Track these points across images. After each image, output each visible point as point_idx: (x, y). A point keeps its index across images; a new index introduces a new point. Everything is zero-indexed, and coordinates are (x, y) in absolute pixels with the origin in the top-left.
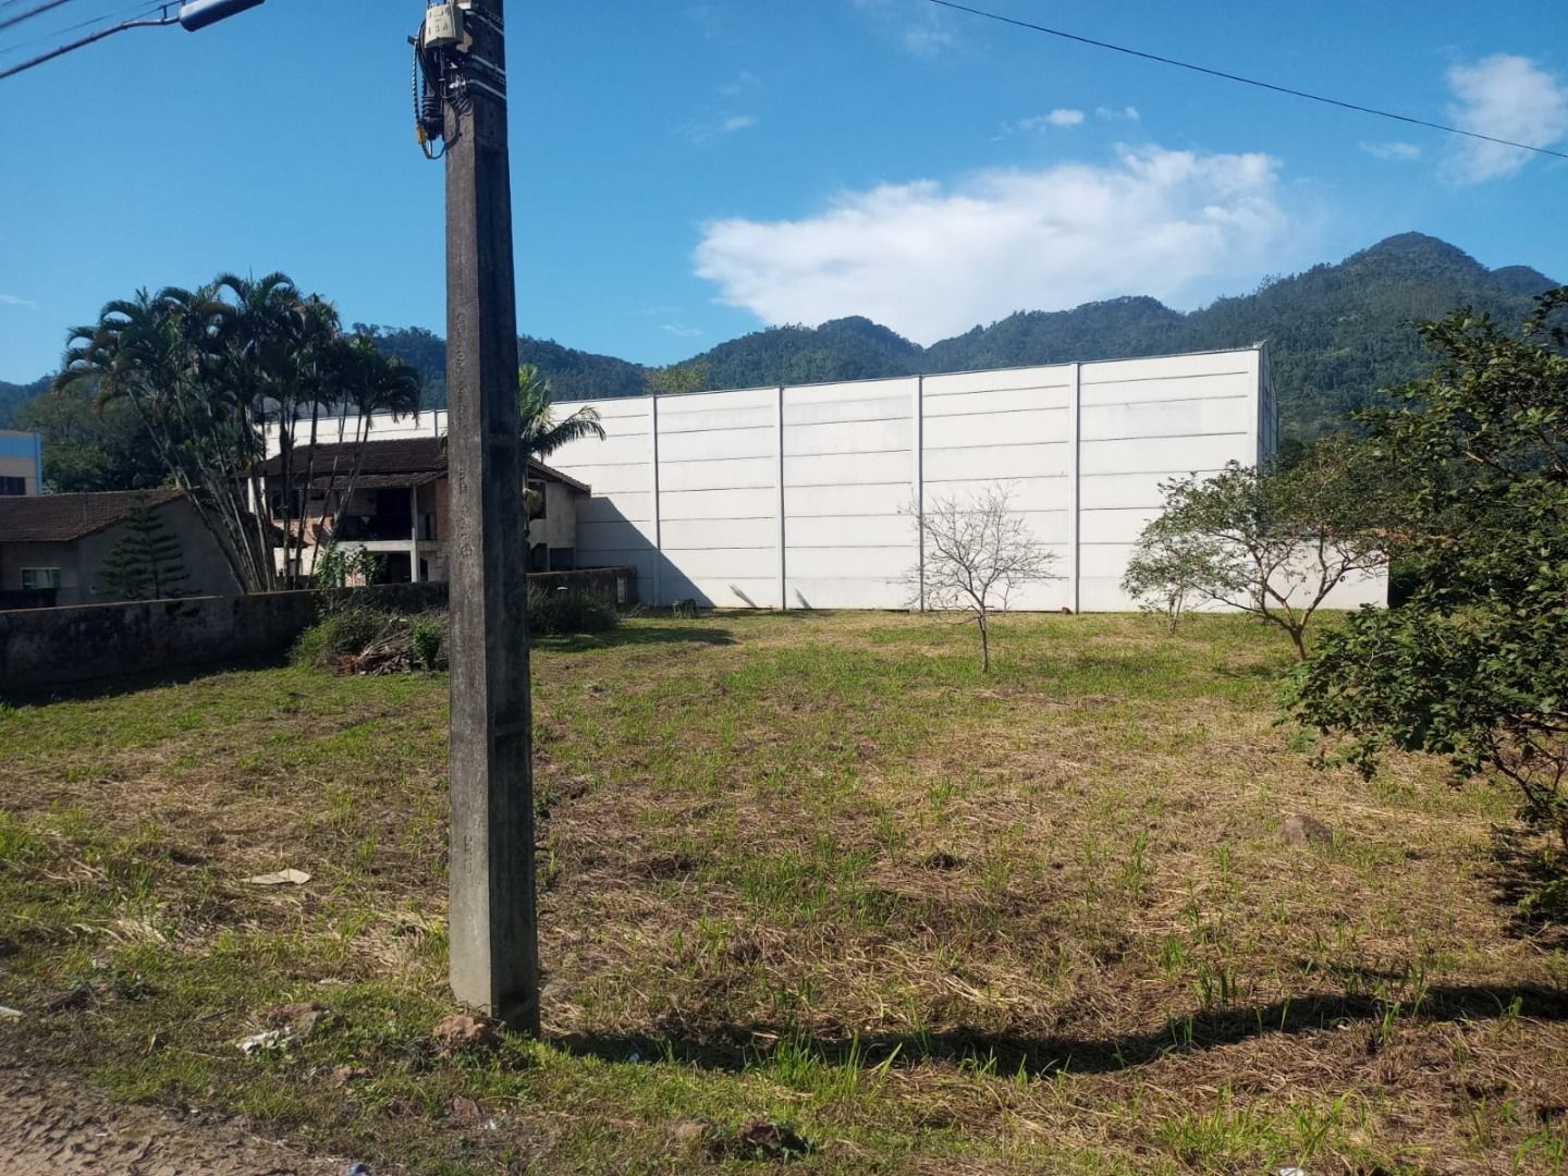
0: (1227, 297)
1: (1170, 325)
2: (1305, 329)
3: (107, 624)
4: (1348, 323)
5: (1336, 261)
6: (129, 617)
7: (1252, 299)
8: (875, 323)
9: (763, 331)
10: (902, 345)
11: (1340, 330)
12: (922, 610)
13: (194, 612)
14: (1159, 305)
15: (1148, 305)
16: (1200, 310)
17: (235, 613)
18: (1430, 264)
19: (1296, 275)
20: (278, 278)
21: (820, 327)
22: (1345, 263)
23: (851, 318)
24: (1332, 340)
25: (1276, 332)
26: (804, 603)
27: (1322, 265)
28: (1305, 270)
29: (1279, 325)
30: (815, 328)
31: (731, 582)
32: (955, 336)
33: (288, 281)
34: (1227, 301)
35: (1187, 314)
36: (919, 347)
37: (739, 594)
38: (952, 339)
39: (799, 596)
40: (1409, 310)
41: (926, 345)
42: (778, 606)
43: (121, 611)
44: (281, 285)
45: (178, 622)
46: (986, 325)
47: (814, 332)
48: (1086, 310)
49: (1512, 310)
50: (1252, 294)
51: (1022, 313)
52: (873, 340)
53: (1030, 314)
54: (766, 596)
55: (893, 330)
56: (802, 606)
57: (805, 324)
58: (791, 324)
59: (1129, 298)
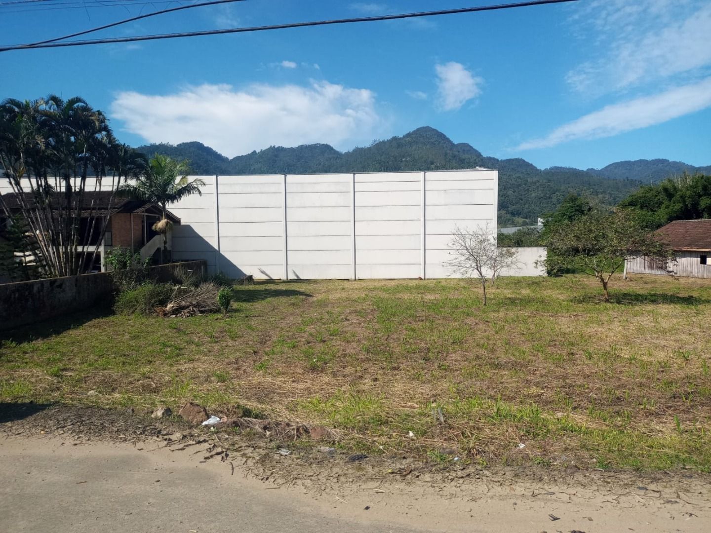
0: (359, 147)
1: (337, 157)
2: (390, 163)
3: (27, 293)
4: (406, 161)
5: (401, 136)
6: (35, 289)
7: (369, 149)
8: (206, 145)
9: (149, 145)
10: (219, 157)
11: (403, 164)
12: (355, 279)
13: (60, 286)
14: (332, 149)
15: (327, 148)
16: (349, 152)
17: (76, 286)
18: (434, 140)
19: (386, 140)
20: (78, 100)
21: (178, 145)
22: (404, 137)
23: (194, 142)
24: (401, 168)
25: (380, 163)
26: (297, 276)
27: (396, 137)
28: (389, 138)
29: (380, 160)
30: (175, 145)
31: (258, 267)
32: (244, 155)
33: (84, 102)
34: (360, 149)
35: (343, 153)
36: (227, 158)
37: (263, 272)
38: (242, 156)
39: (294, 273)
40: (428, 157)
41: (231, 158)
42: (284, 278)
43: (32, 285)
44: (81, 104)
45: (55, 291)
46: (258, 151)
47: (175, 147)
48: (301, 148)
49: (464, 160)
50: (369, 146)
51: (274, 147)
52: (205, 154)
53: (277, 148)
54: (278, 274)
55: (214, 149)
56: (296, 278)
57: (171, 143)
58: (163, 143)
59: (319, 144)
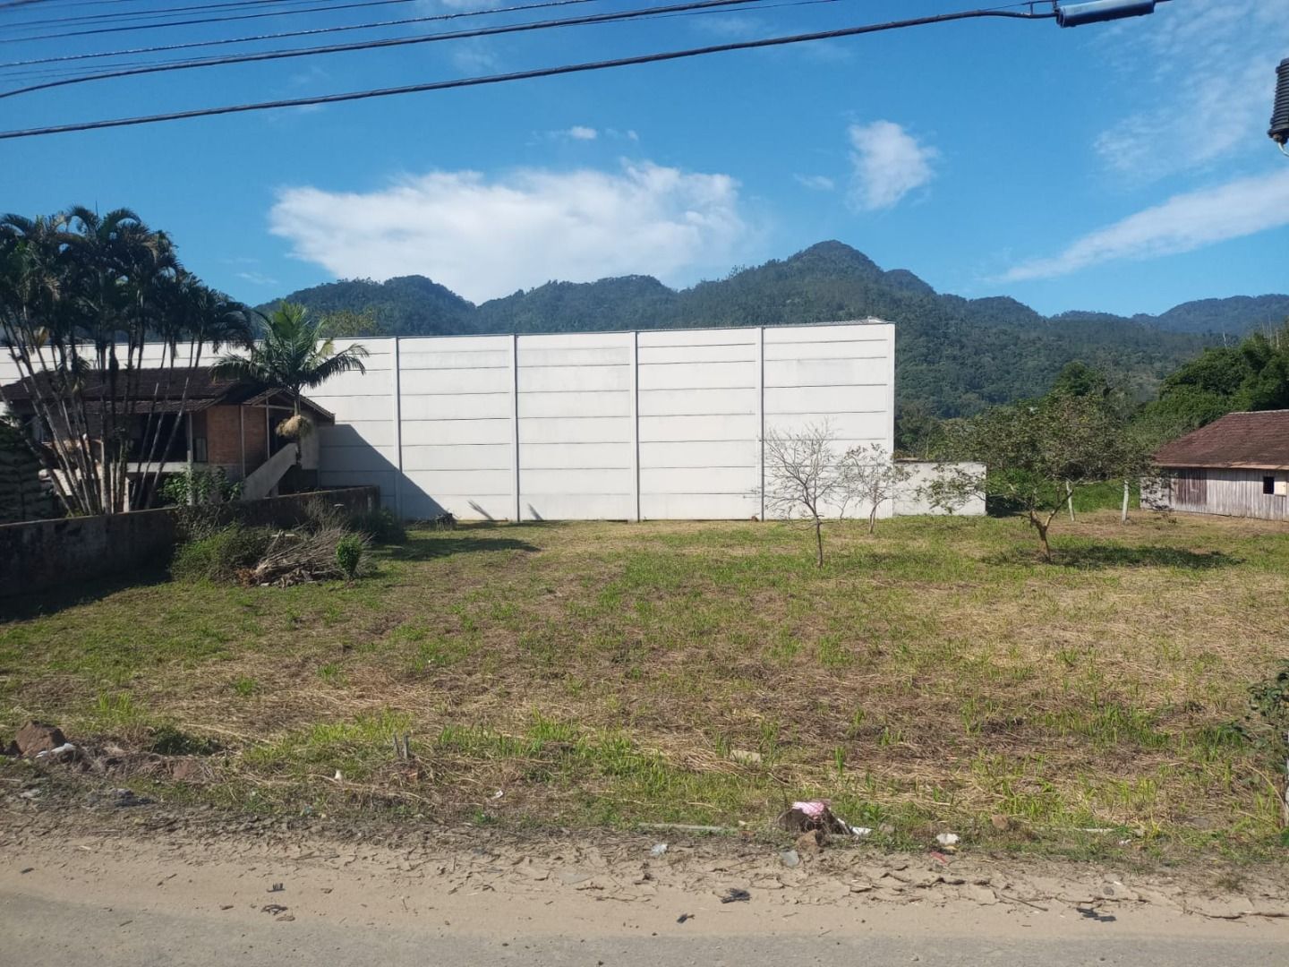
0: (707, 280)
1: (667, 299)
2: (764, 308)
3: (9, 544)
4: (793, 304)
5: (784, 259)
6: (26, 537)
7: (726, 283)
8: (434, 282)
9: (335, 283)
10: (457, 302)
11: (787, 309)
12: (639, 521)
13: (76, 532)
14: (658, 284)
15: (649, 284)
16: (689, 289)
17: (107, 531)
18: (846, 264)
19: (756, 267)
20: (125, 214)
21: (386, 282)
22: (790, 260)
23: (413, 277)
24: (783, 316)
25: (744, 309)
26: (537, 515)
27: (774, 260)
28: (762, 264)
29: (745, 304)
30: (382, 283)
31: (468, 498)
32: (502, 297)
33: (134, 217)
34: (708, 283)
35: (679, 291)
36: (472, 304)
37: (477, 508)
38: (499, 299)
39: (532, 509)
40: (834, 297)
41: (478, 303)
42: (513, 517)
43: (20, 530)
44: (128, 221)
45: (64, 542)
46: (526, 290)
47: (381, 286)
48: (604, 284)
49: (900, 300)
50: (725, 279)
51: (555, 282)
52: (433, 296)
53: (561, 284)
54: (502, 510)
55: (450, 289)
56: (534, 518)
57: (374, 279)
58: (361, 279)
59: (636, 276)
